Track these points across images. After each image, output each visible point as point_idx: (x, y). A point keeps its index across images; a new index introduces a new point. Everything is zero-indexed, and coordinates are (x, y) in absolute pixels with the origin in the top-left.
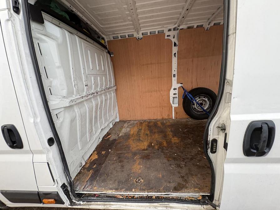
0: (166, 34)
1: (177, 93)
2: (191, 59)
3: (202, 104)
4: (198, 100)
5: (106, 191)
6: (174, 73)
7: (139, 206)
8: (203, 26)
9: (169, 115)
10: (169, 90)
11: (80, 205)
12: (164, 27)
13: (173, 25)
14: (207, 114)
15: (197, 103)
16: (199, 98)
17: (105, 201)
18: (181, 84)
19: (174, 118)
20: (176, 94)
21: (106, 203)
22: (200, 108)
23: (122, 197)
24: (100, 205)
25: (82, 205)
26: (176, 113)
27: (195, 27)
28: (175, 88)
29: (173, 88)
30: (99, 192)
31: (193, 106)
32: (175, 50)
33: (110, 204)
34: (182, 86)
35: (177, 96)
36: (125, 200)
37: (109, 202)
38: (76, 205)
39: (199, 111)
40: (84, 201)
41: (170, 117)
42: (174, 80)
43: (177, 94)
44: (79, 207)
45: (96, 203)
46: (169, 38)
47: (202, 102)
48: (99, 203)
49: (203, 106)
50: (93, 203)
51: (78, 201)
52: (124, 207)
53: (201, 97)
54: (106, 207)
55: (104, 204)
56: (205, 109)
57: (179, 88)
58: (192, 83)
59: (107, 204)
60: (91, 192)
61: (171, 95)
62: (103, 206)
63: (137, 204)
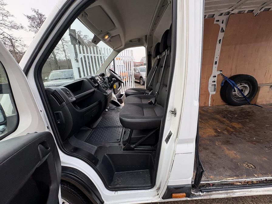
0: (215, 18)
1: (216, 80)
2: (234, 46)
3: (242, 90)
4: (239, 87)
5: (225, 179)
6: (215, 60)
7: (266, 191)
8: (253, 12)
9: (205, 103)
10: (209, 78)
11: (200, 196)
12: (217, 10)
13: (227, 9)
14: (247, 100)
15: (239, 89)
16: (241, 84)
17: (227, 189)
18: (220, 71)
19: (210, 106)
20: (214, 81)
21: (229, 191)
22: (240, 94)
23: (241, 184)
24: (221, 194)
25: (202, 196)
26: (213, 100)
27: (246, 12)
28: (215, 75)
29: (213, 75)
30: (219, 180)
31: (234, 93)
32: (221, 36)
33: (233, 192)
34: (221, 74)
35: (215, 83)
36: (248, 186)
37: (231, 190)
38: (196, 196)
39: (239, 97)
40: (203, 192)
41: (206, 105)
42: (215, 67)
43: (216, 82)
44: (200, 198)
45: (218, 192)
46: (218, 23)
47: (243, 88)
48: (220, 192)
49: (243, 92)
50: (214, 192)
51: (197, 192)
52: (250, 193)
53: (242, 83)
54: (229, 195)
55: (226, 193)
56: (245, 95)
57: (218, 75)
58: (231, 70)
59: (229, 193)
60: (209, 181)
61: (209, 83)
62: (226, 195)
63: (263, 189)
